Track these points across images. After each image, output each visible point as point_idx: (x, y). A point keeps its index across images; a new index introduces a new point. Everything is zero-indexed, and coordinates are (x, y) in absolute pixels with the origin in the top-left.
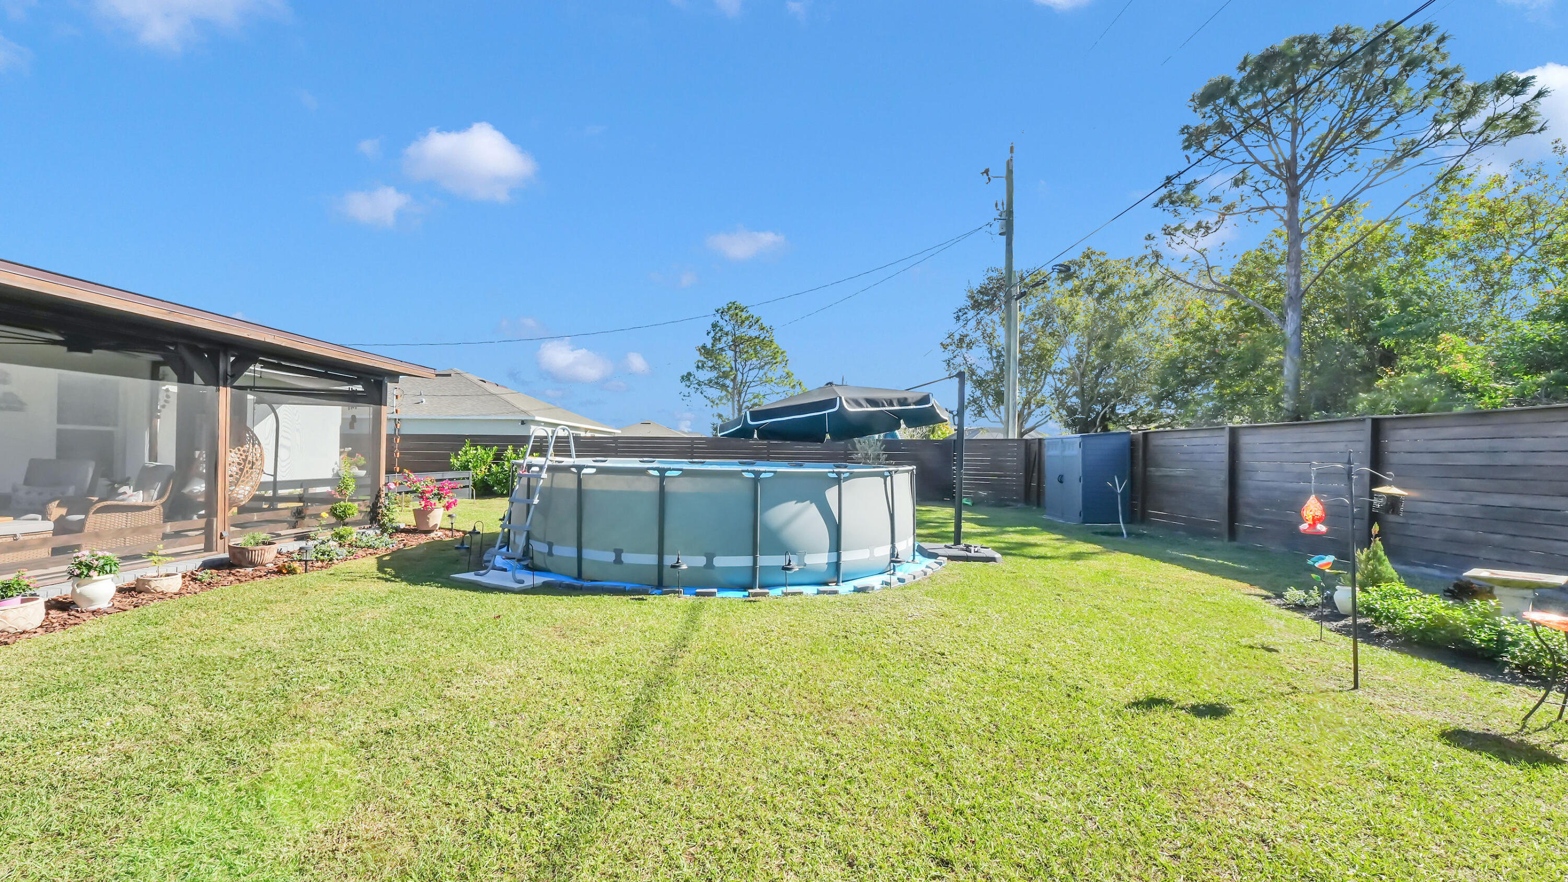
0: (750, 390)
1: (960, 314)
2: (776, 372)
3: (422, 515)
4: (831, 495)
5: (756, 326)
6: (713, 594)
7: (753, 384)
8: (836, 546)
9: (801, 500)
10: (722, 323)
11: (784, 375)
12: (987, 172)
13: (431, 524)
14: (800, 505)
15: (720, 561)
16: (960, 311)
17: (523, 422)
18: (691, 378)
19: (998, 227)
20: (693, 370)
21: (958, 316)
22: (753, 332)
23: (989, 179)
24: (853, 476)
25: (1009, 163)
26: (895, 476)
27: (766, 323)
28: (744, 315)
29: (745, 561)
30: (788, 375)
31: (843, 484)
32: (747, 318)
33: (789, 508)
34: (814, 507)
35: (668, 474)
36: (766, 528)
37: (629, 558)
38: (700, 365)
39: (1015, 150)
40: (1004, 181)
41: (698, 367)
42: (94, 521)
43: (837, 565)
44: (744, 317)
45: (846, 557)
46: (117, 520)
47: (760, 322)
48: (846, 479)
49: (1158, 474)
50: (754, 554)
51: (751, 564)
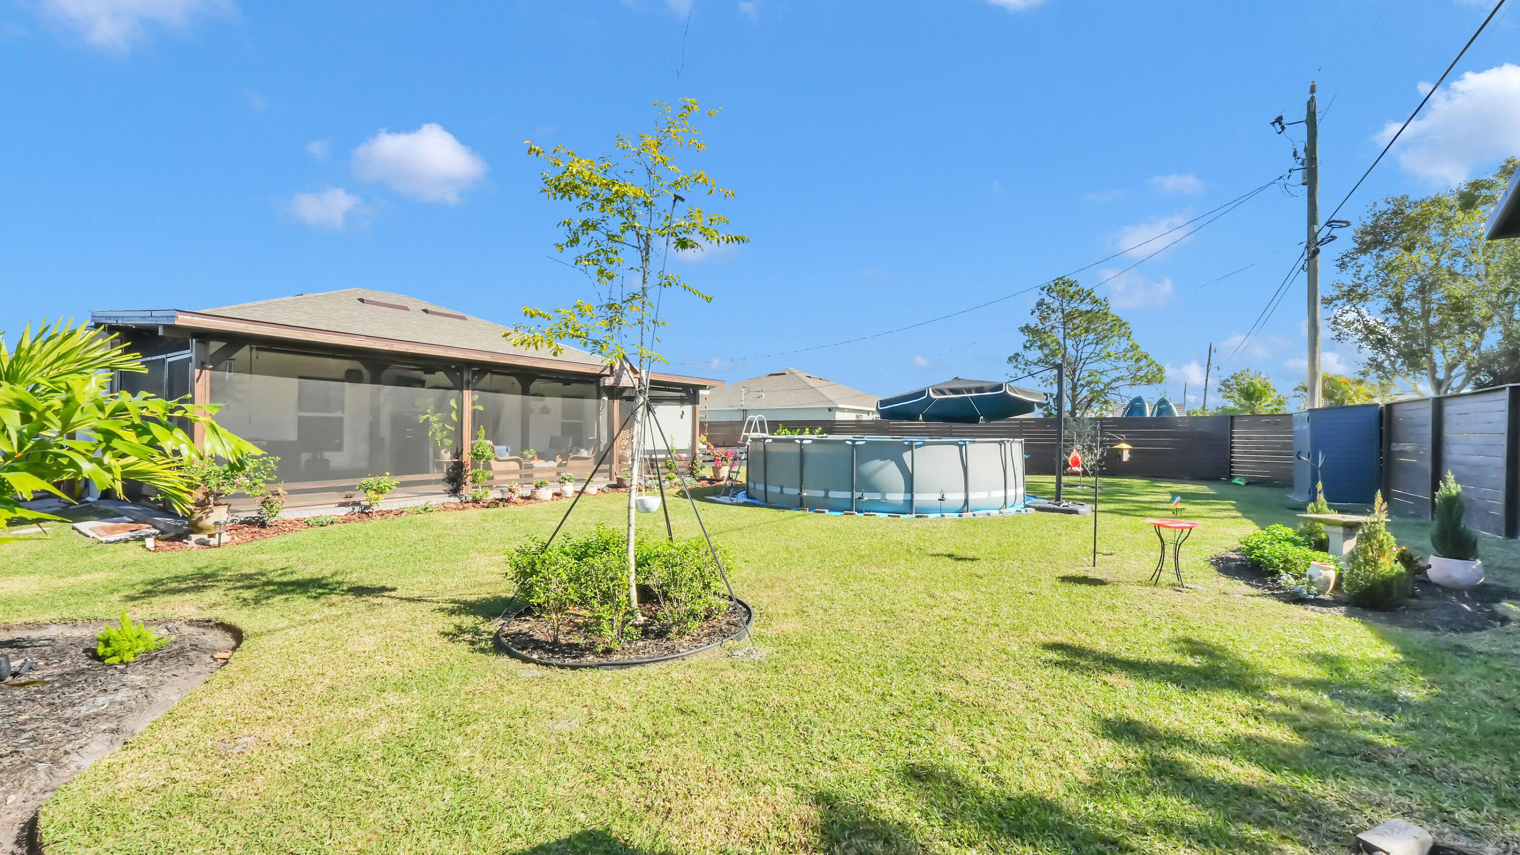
0: (1085, 367)
1: (1347, 260)
2: (1116, 345)
3: (716, 470)
4: (907, 456)
5: (1088, 300)
6: (824, 512)
7: (1088, 361)
8: (910, 488)
9: (883, 458)
10: (1048, 300)
11: (1129, 347)
12: (1279, 120)
13: (721, 476)
14: (883, 462)
15: (833, 494)
16: (1347, 256)
17: (830, 410)
18: (1020, 359)
19: (1298, 176)
20: (1020, 349)
21: (1343, 263)
22: (1084, 307)
23: (1283, 128)
24: (925, 444)
25: (1311, 104)
26: (969, 446)
27: (1097, 295)
28: (1072, 290)
29: (847, 495)
30: (1134, 348)
31: (915, 451)
32: (1077, 293)
33: (877, 463)
34: (893, 463)
35: (805, 442)
36: (860, 475)
37: (787, 491)
38: (1028, 345)
39: (1317, 89)
40: (1304, 126)
41: (1025, 347)
42: (571, 463)
43: (911, 502)
44: (1071, 292)
45: (917, 497)
46: (577, 463)
47: (1092, 295)
48: (917, 447)
49: (1397, 449)
50: (852, 491)
51: (850, 497)
